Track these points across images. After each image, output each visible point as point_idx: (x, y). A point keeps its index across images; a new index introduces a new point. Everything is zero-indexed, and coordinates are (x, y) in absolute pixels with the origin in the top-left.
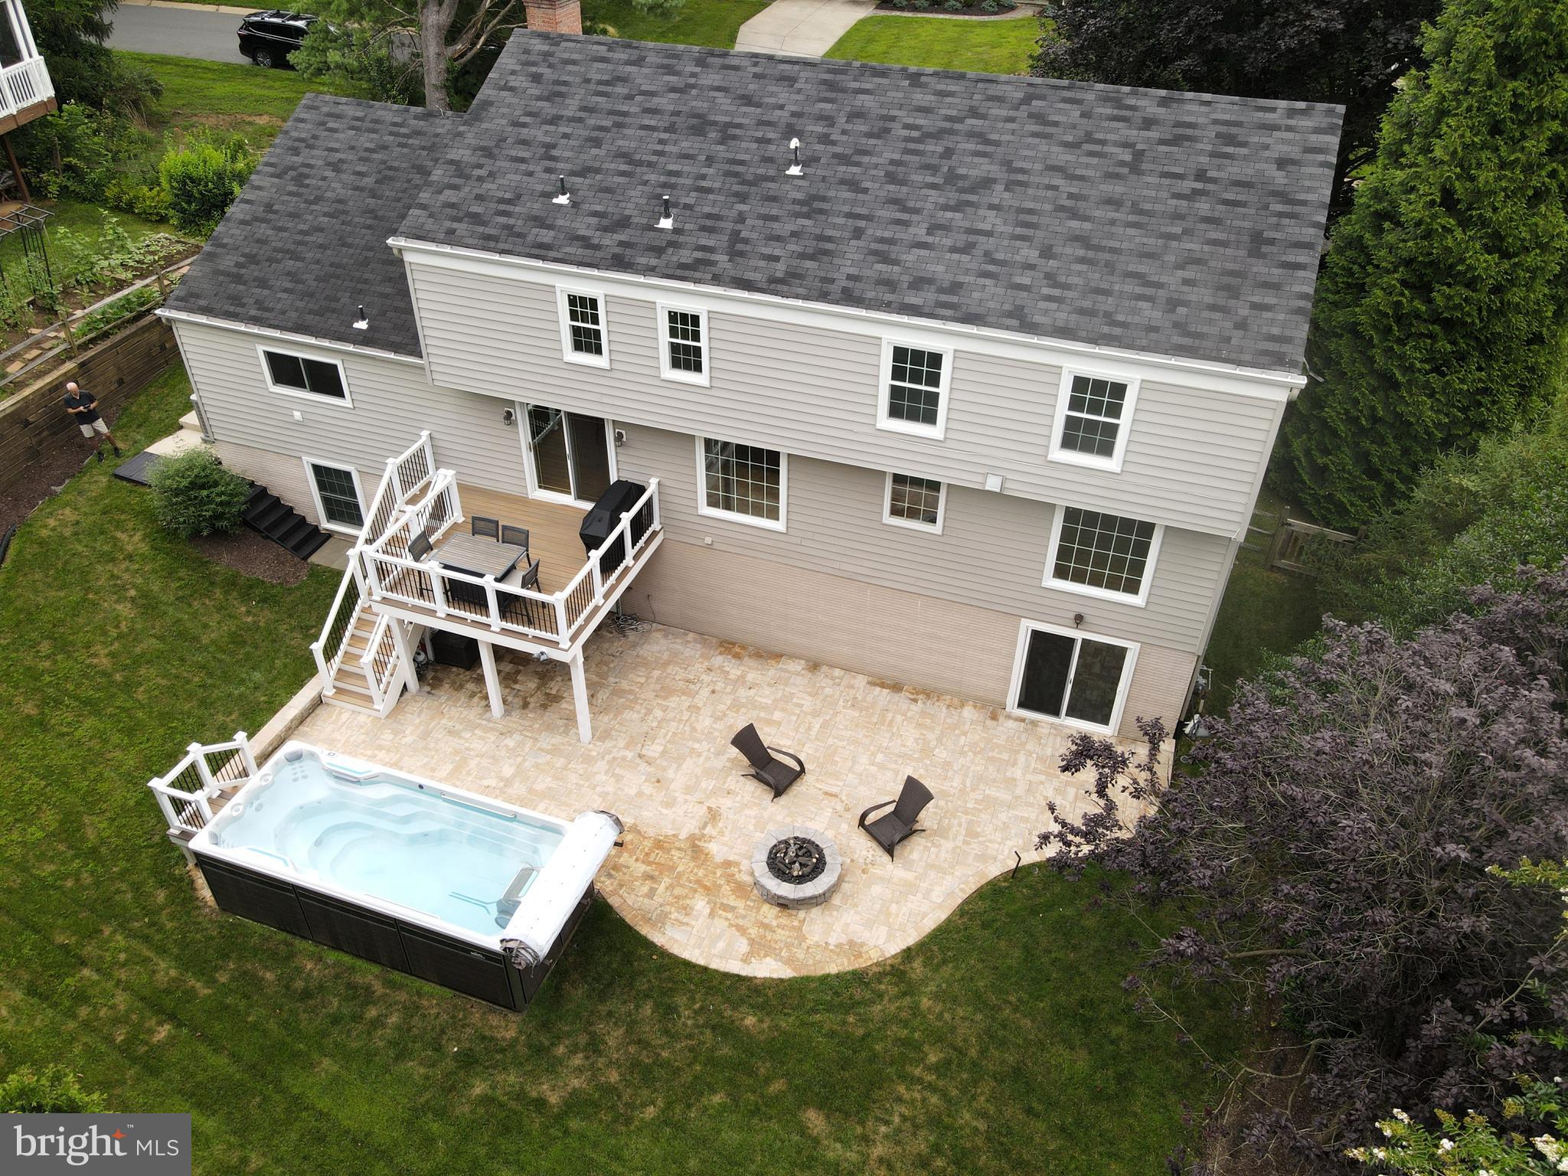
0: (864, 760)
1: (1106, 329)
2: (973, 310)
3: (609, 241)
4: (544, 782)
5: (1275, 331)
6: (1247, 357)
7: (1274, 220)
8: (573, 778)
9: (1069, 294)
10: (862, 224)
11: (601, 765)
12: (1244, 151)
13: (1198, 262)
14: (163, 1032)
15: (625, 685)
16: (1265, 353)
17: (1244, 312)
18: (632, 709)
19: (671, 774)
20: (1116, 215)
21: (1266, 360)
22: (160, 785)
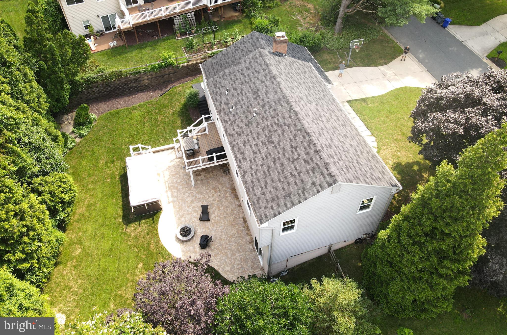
0: (221, 228)
1: (250, 188)
2: (242, 166)
3: (223, 106)
4: (180, 187)
5: (268, 214)
6: (258, 214)
7: (296, 193)
8: (184, 190)
9: (255, 176)
10: (250, 134)
11: (190, 192)
12: (312, 174)
13: (277, 189)
14: (109, 180)
15: (211, 182)
16: (261, 216)
17: (269, 206)
18: (206, 187)
19: (195, 202)
20: (279, 168)
21: (259, 217)
22: (131, 147)
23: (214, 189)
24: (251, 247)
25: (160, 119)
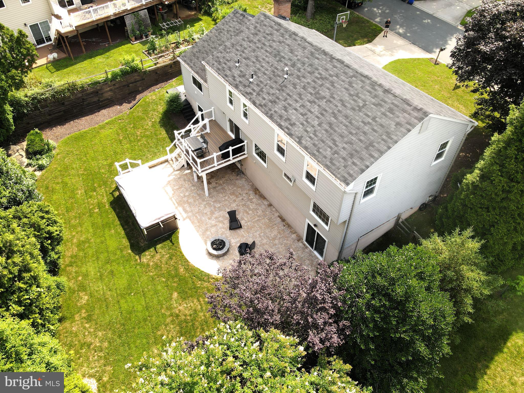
0: (258, 233)
1: (315, 152)
3: (238, 79)
4: (191, 200)
5: (352, 172)
6: (339, 176)
7: (380, 140)
8: (197, 202)
9: (316, 138)
10: (288, 97)
11: (205, 203)
12: (392, 116)
13: (351, 144)
14: (97, 210)
15: (226, 188)
16: (344, 177)
17: (349, 163)
18: (222, 194)
19: (216, 213)
20: (344, 121)
21: (342, 179)
22: (117, 164)
23: (233, 194)
24: (301, 244)
25: (139, 133)
